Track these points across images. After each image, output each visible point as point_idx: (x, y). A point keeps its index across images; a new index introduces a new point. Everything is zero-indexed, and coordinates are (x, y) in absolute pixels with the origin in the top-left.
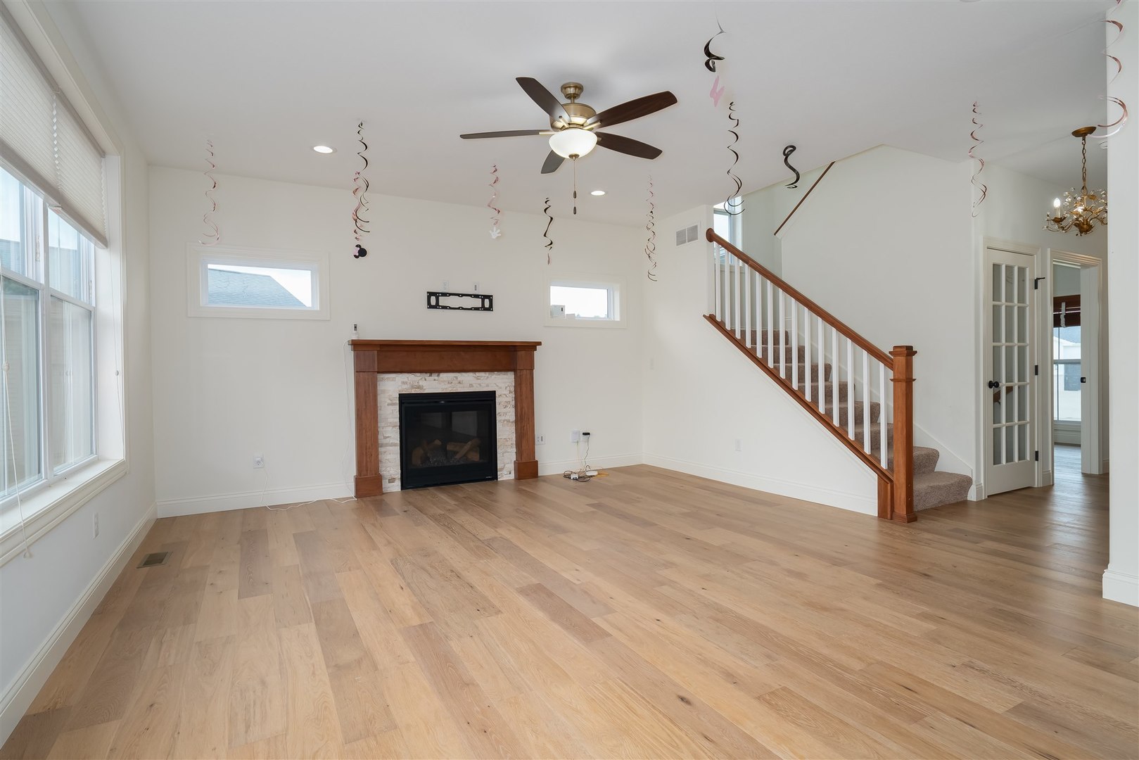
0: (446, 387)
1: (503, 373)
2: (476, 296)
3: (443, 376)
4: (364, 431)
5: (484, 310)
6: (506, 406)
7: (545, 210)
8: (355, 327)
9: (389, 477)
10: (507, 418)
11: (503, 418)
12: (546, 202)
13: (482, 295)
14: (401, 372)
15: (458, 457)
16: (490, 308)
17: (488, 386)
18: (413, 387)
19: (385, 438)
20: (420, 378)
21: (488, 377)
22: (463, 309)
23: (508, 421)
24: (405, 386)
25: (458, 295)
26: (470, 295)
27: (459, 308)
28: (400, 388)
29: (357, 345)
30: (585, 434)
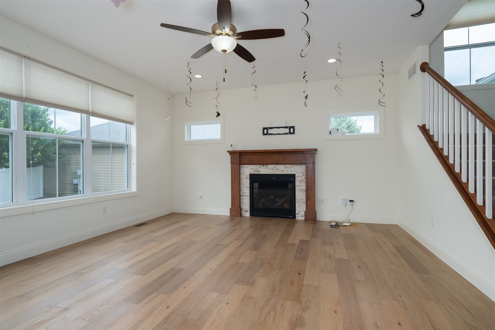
0: (270, 171)
1: (300, 165)
2: (286, 127)
3: (269, 166)
4: (234, 189)
5: (290, 134)
6: (301, 182)
7: (304, 77)
8: (231, 145)
9: (245, 210)
10: (302, 188)
11: (299, 188)
12: (304, 73)
13: (289, 127)
14: (250, 164)
15: (277, 204)
16: (293, 133)
17: (291, 171)
18: (255, 171)
19: (244, 192)
20: (259, 167)
21: (291, 167)
22: (280, 134)
23: (302, 190)
24: (252, 171)
25: (277, 128)
26: (283, 127)
27: (277, 134)
28: (250, 171)
29: (231, 153)
30: (351, 201)
